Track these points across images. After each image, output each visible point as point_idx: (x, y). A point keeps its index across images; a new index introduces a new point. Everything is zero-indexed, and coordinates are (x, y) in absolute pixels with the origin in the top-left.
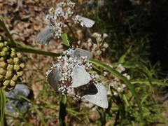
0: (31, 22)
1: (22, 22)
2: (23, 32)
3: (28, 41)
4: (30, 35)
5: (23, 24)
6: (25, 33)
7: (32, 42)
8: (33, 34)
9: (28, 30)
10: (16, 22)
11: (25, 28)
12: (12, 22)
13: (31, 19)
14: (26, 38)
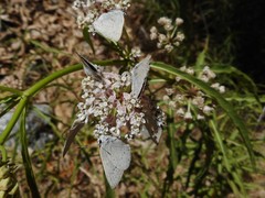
0: (59, 15)
1: (47, 15)
2: (46, 28)
3: (53, 41)
4: (57, 33)
5: (47, 18)
6: (50, 29)
7: (59, 43)
8: (62, 32)
9: (54, 26)
10: (37, 14)
11: (50, 23)
12: (32, 14)
13: (60, 11)
14: (51, 37)
